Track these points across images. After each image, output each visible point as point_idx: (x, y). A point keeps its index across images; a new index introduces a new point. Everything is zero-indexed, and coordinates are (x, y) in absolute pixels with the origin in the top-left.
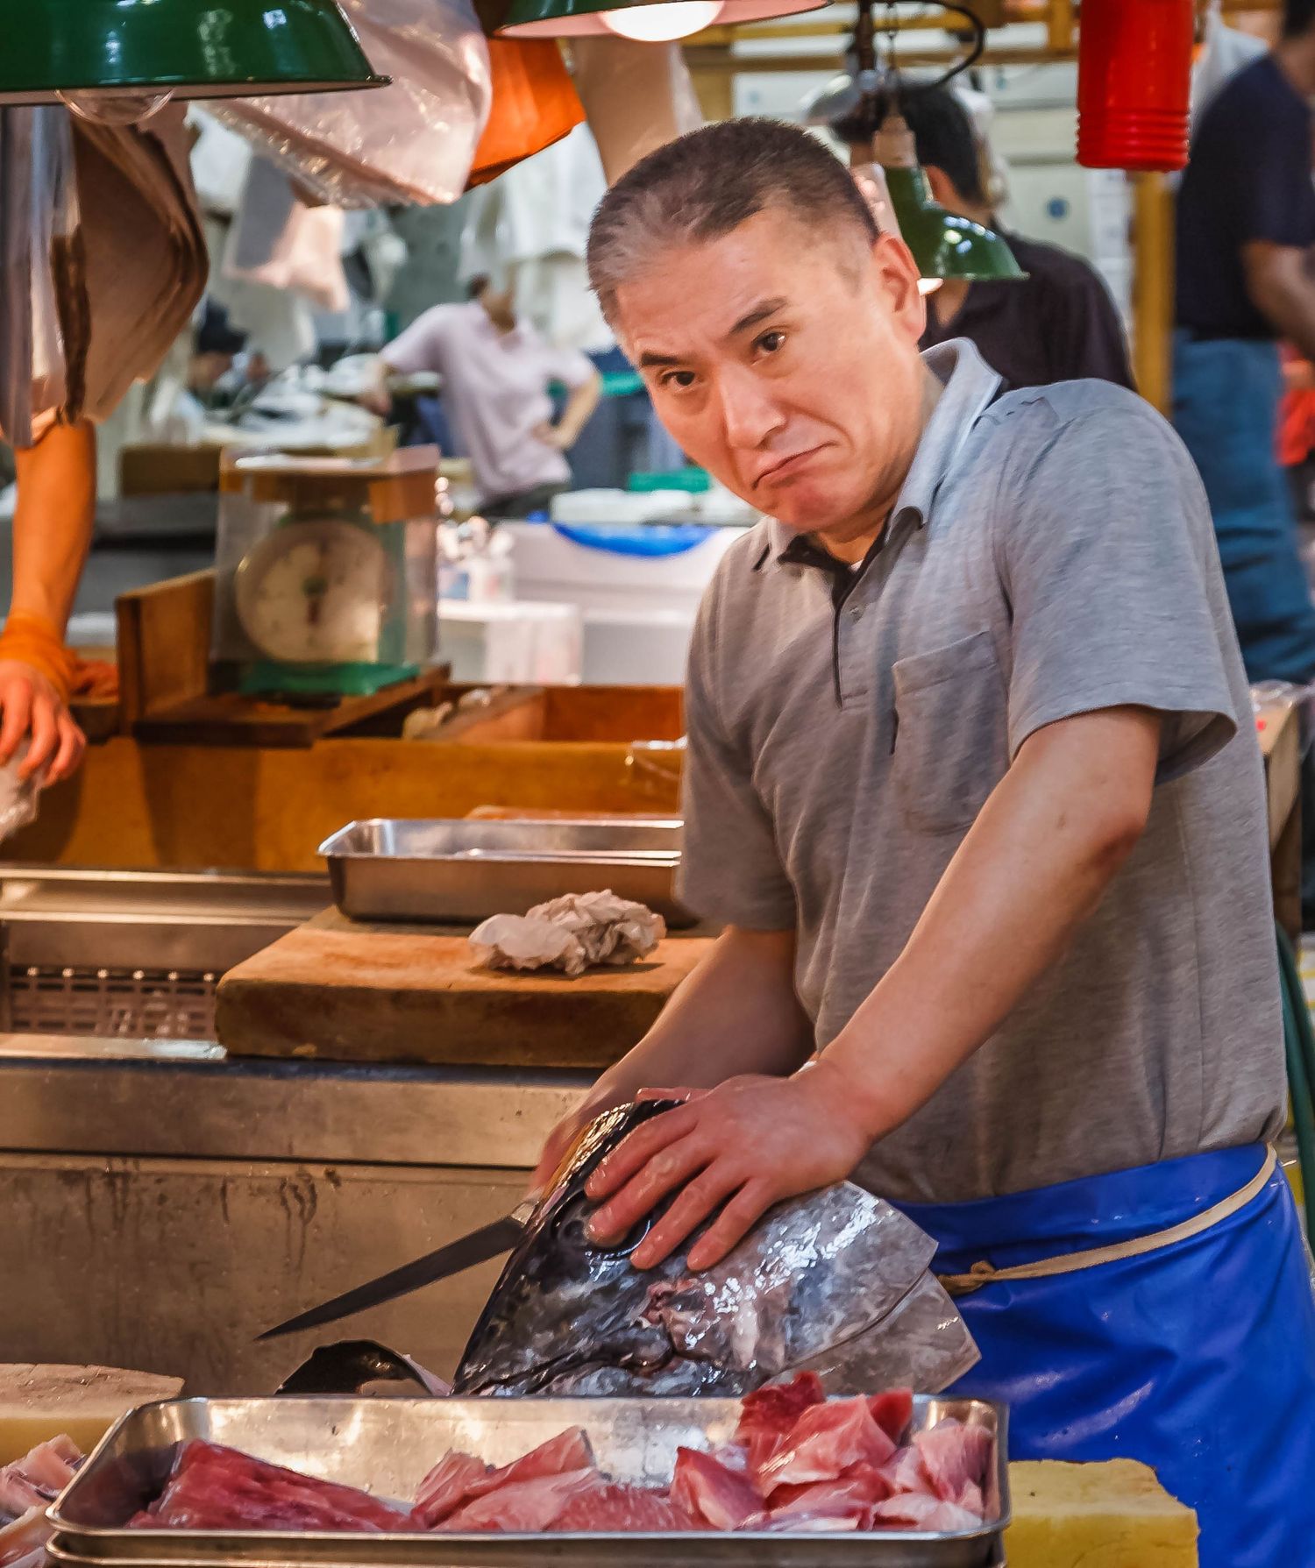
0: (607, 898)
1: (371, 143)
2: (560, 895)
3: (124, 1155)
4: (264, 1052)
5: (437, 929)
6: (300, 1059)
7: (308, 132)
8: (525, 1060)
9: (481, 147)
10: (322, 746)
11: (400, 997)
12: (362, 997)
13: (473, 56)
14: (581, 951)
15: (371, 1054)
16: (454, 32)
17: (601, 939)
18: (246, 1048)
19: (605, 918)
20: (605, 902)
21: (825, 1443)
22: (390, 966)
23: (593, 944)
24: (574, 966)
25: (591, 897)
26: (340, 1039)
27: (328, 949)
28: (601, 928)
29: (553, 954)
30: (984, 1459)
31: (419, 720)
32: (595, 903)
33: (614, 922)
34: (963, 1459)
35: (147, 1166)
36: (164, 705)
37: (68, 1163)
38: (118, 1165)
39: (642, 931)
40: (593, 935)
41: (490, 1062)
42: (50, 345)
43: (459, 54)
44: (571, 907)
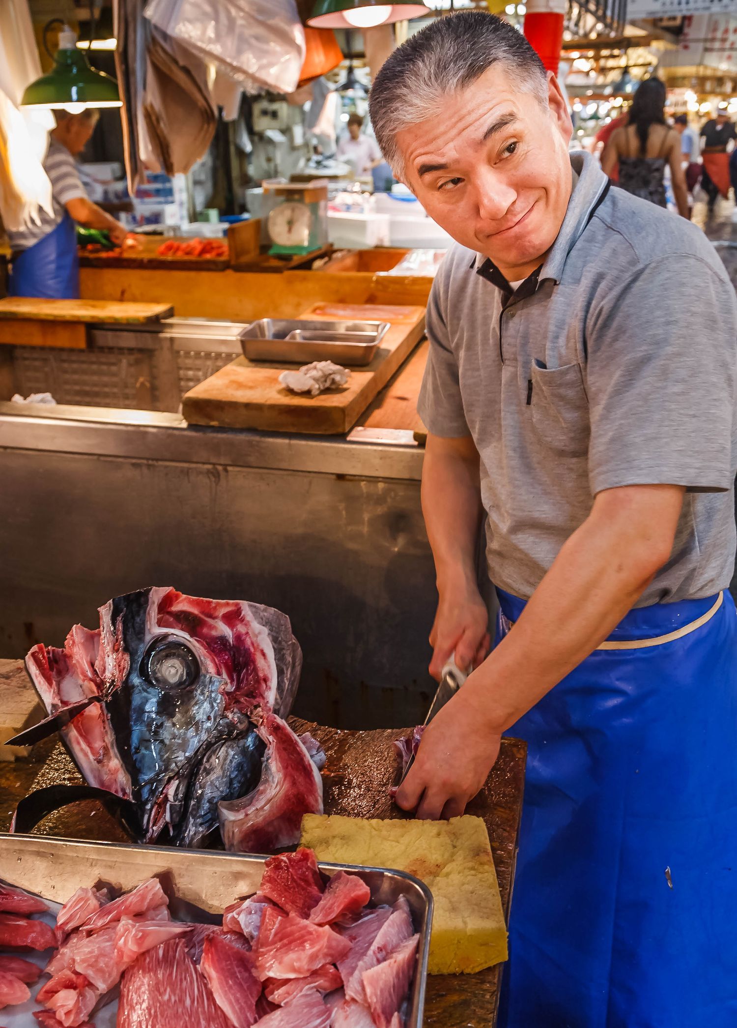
0: (329, 365)
1: (261, 68)
2: (311, 363)
3: (153, 460)
4: (200, 423)
5: (277, 366)
6: (213, 427)
7: (235, 64)
8: (293, 430)
9: (303, 71)
10: (287, 273)
11: (248, 406)
12: (233, 405)
13: (298, 34)
14: (317, 386)
15: (238, 426)
16: (291, 22)
17: (325, 381)
18: (194, 423)
19: (327, 372)
20: (327, 366)
21: (299, 959)
22: (251, 388)
23: (322, 382)
24: (315, 392)
25: (323, 363)
26: (227, 420)
27: (233, 378)
28: (326, 377)
29: (306, 388)
30: (411, 973)
31: (318, 264)
32: (324, 367)
33: (330, 374)
34: (394, 986)
35: (160, 463)
36: (245, 259)
37: (134, 461)
38: (150, 462)
39: (341, 378)
40: (323, 379)
41: (281, 430)
42: (146, 147)
43: (292, 32)
44: (315, 368)
